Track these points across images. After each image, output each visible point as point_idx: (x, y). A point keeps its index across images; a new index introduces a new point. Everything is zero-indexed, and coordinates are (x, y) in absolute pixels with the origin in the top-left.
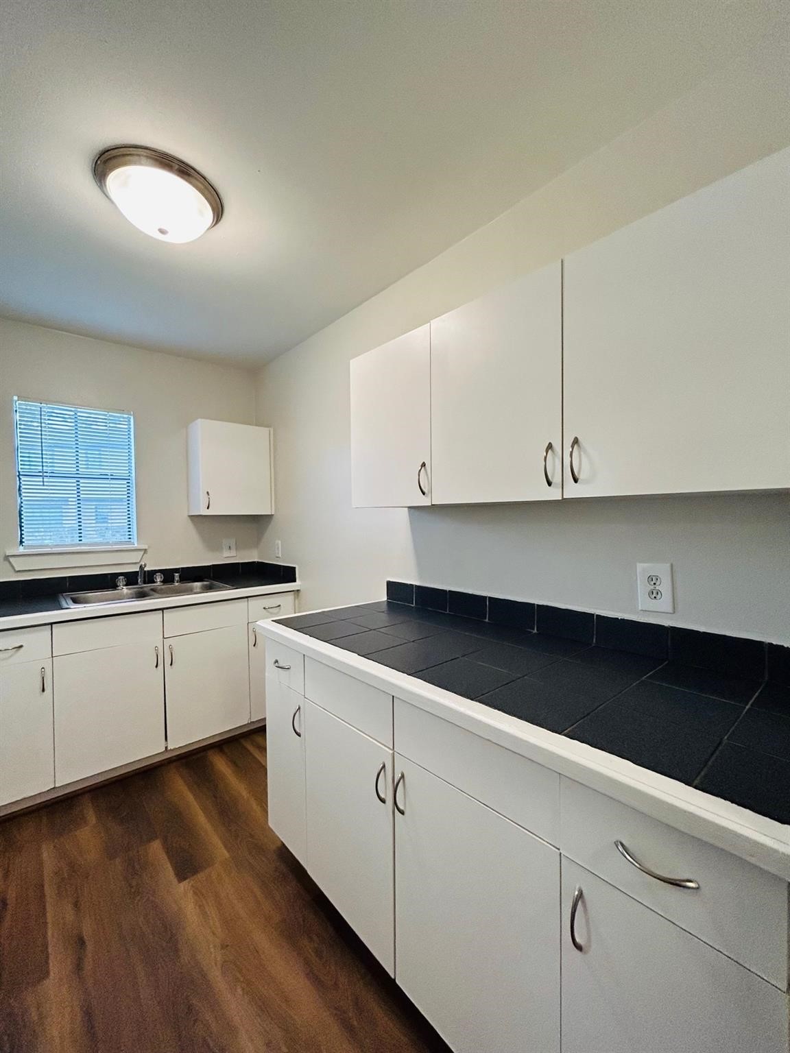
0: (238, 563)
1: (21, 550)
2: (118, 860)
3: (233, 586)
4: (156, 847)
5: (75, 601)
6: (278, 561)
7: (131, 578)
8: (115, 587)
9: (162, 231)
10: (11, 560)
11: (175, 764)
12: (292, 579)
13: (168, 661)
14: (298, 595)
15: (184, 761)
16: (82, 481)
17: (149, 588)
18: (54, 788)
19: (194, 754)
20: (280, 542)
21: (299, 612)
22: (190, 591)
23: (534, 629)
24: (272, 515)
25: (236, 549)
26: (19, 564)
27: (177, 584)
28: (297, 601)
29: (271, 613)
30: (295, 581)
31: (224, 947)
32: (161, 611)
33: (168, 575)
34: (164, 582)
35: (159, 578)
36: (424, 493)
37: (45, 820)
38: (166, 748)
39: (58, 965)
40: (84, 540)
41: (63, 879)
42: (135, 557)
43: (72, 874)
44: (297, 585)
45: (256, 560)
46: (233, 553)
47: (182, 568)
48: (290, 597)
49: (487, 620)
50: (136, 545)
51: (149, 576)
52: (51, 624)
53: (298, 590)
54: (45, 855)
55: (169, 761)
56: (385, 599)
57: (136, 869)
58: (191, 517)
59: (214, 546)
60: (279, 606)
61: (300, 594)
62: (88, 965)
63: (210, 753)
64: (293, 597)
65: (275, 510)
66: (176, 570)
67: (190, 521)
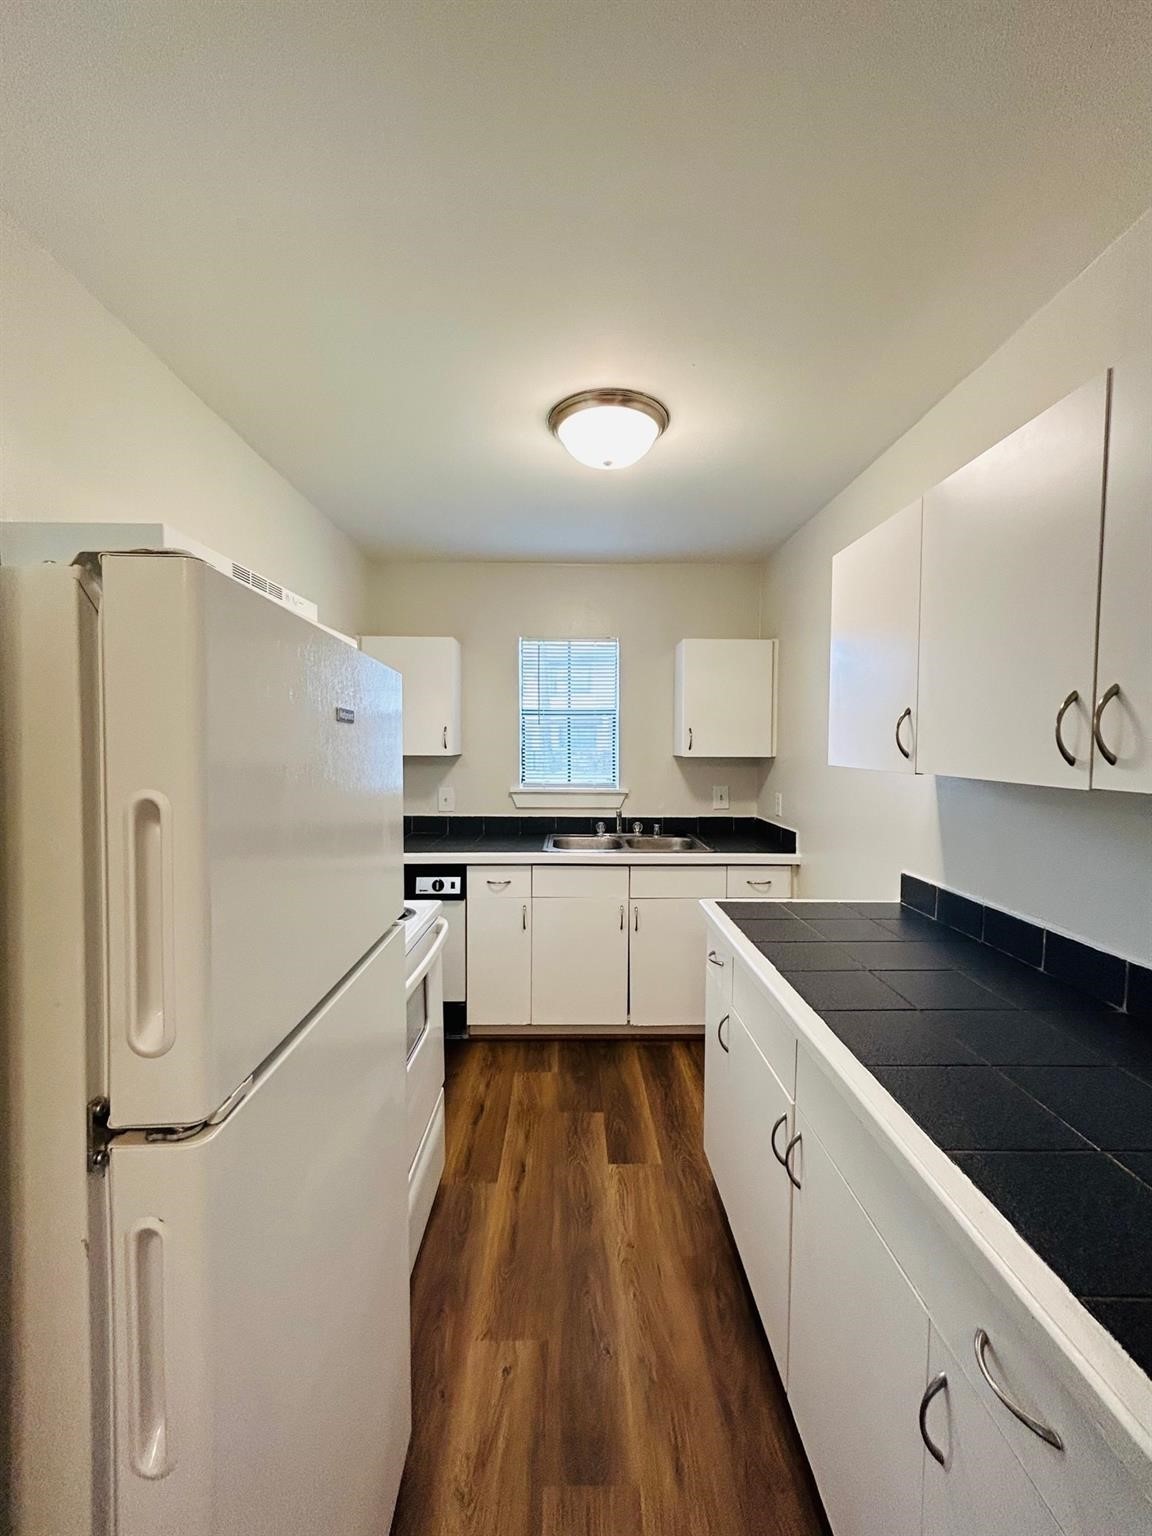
0: (732, 818)
1: (521, 787)
2: (566, 1114)
3: (713, 848)
4: (599, 1118)
5: (557, 845)
6: (778, 822)
7: (610, 825)
8: (595, 833)
9: (608, 464)
10: (514, 796)
11: (637, 1043)
12: (790, 848)
13: (633, 926)
14: (797, 873)
15: (646, 1044)
16: (571, 717)
17: (625, 838)
18: (530, 1025)
19: (661, 1040)
20: (780, 796)
21: (798, 898)
22: (667, 848)
23: (1121, 1006)
24: (773, 758)
25: (730, 799)
26: (520, 801)
27: (656, 837)
28: (795, 880)
29: (758, 891)
30: (794, 851)
31: (630, 1245)
32: (627, 868)
33: (648, 825)
34: (643, 832)
35: (637, 827)
36: (906, 755)
37: (522, 1053)
38: (629, 1021)
39: (505, 1179)
40: (573, 781)
41: (523, 1110)
42: (615, 802)
43: (529, 1111)
44: (796, 858)
45: (755, 816)
46: (725, 804)
47: (665, 818)
48: (786, 874)
49: (1042, 969)
50: (618, 788)
51: (628, 825)
52: (532, 865)
53: (798, 865)
54: (515, 1081)
55: (633, 1038)
56: (898, 900)
57: (577, 1131)
58: (675, 757)
59: (702, 794)
60: (769, 882)
61: (801, 870)
62: (523, 1189)
63: (675, 1043)
64: (789, 873)
65: (778, 750)
66: (658, 820)
67: (675, 764)
